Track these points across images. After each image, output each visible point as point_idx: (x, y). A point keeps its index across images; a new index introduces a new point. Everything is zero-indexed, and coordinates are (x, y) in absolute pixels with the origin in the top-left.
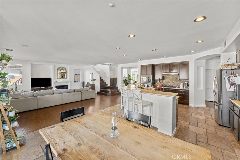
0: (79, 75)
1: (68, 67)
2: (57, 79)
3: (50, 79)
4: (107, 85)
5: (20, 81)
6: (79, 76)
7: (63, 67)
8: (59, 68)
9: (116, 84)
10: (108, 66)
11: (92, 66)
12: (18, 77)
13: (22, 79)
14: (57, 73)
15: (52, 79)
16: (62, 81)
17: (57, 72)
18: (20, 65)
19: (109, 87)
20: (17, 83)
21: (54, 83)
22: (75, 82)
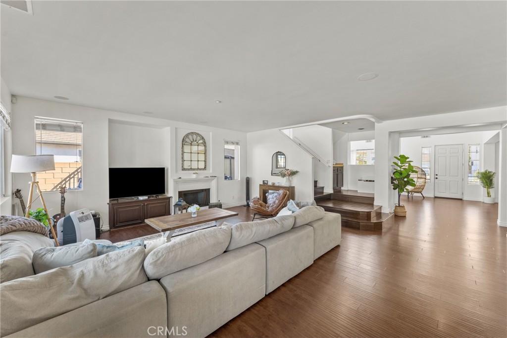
0: (233, 158)
1: (211, 133)
2: (184, 169)
3: (164, 169)
4: (323, 188)
5: (76, 176)
6: (232, 160)
7: (198, 134)
8: (187, 136)
9: (342, 186)
10: (329, 130)
11: (280, 130)
12: (73, 163)
13: (81, 170)
14: (183, 153)
15: (167, 169)
16: (194, 176)
17: (181, 150)
18: (75, 124)
19: (330, 195)
20: (65, 183)
21: (176, 182)
22: (226, 178)
